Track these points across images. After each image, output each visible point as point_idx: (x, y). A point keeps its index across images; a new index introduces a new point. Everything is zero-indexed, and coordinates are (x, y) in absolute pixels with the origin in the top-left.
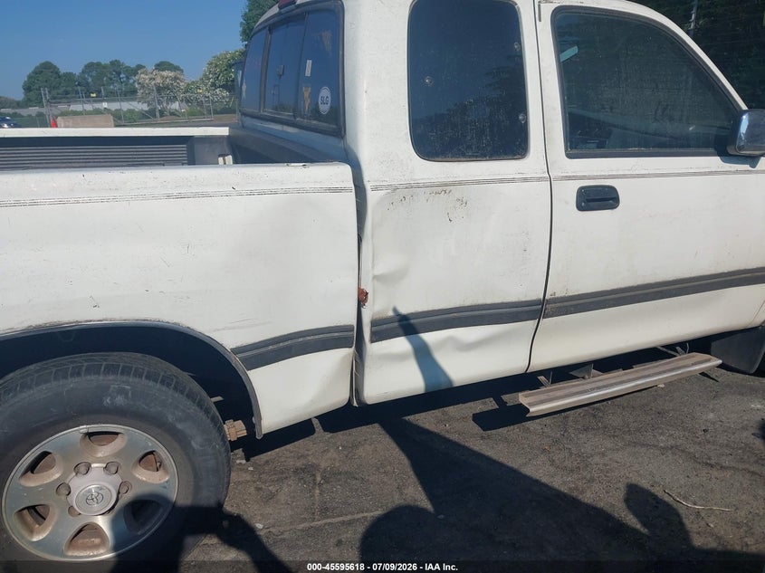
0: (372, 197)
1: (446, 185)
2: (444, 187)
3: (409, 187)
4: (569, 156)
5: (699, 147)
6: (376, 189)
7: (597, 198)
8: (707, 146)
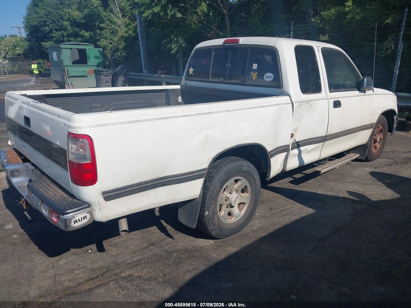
0: (295, 105)
1: (309, 101)
2: (308, 102)
3: (302, 102)
4: (330, 92)
5: (353, 88)
6: (296, 103)
7: (337, 104)
8: (355, 88)
